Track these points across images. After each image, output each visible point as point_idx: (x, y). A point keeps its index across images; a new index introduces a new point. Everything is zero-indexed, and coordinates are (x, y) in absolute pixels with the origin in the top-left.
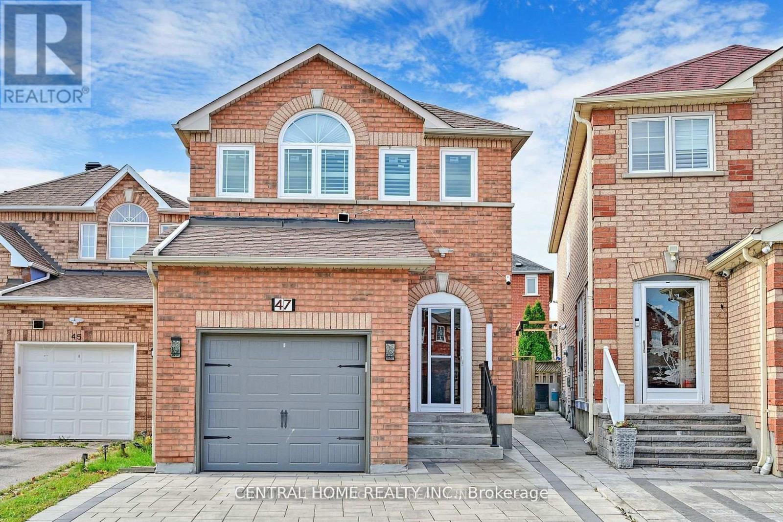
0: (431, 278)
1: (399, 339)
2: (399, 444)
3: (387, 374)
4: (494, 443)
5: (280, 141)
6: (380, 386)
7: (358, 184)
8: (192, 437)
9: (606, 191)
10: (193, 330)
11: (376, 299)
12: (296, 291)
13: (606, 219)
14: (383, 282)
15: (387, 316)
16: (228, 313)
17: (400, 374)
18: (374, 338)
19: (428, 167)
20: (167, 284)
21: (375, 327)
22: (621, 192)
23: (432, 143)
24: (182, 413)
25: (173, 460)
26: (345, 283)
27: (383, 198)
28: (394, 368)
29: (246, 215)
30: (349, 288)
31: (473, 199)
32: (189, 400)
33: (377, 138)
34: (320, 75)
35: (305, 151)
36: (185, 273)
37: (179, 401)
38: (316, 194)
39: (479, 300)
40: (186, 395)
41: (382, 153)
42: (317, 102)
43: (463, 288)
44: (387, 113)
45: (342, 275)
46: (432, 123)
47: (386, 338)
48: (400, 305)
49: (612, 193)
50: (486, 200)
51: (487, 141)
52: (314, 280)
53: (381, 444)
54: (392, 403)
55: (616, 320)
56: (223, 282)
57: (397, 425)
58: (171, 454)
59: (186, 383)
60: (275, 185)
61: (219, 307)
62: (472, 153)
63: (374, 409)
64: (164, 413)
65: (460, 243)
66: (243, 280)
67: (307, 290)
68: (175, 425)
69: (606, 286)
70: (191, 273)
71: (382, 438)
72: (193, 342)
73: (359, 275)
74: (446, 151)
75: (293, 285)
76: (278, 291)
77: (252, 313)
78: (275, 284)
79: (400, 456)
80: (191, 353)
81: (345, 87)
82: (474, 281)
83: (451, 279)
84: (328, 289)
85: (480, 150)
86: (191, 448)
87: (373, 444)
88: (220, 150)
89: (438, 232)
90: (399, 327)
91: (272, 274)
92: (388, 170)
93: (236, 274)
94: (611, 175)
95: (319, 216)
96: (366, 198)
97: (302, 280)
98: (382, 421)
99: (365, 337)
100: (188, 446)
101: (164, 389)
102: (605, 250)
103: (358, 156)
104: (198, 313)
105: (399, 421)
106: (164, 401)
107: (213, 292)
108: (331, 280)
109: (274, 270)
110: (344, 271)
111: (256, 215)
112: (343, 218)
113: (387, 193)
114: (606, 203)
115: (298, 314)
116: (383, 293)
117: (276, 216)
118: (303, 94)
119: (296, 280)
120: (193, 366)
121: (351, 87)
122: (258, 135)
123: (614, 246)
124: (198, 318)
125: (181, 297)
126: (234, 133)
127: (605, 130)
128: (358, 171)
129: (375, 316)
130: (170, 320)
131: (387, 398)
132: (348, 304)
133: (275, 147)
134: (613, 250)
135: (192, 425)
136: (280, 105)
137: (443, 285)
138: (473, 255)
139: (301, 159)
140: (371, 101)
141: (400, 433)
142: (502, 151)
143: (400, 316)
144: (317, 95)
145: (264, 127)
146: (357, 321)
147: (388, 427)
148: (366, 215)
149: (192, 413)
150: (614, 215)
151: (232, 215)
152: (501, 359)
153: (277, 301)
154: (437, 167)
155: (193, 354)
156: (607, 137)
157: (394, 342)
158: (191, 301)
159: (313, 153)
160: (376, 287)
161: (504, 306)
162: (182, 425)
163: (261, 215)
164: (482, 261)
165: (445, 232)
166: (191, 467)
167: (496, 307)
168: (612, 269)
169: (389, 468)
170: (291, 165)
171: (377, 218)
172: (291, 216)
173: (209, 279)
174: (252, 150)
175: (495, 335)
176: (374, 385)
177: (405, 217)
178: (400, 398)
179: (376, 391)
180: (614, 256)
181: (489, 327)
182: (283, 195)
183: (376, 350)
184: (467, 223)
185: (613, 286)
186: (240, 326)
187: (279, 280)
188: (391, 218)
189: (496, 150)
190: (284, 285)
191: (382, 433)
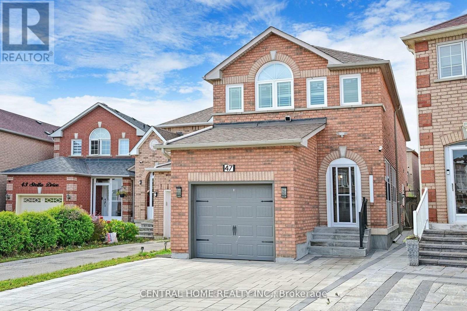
0: (336, 150)
1: (288, 186)
2: (291, 246)
3: (283, 206)
4: (361, 246)
5: (256, 81)
6: (279, 212)
7: (295, 100)
8: (187, 239)
9: (425, 91)
10: (187, 183)
11: (276, 163)
12: (235, 161)
13: (425, 108)
14: (279, 153)
15: (282, 172)
16: (203, 173)
17: (290, 206)
18: (276, 185)
19: (334, 87)
20: (175, 159)
21: (276, 179)
22: (434, 91)
23: (335, 73)
24: (182, 227)
25: (178, 251)
26: (260, 155)
27: (310, 106)
28: (287, 202)
29: (240, 121)
30: (262, 157)
31: (359, 103)
32: (186, 220)
33: (304, 73)
34: (274, 43)
35: (269, 84)
36: (183, 153)
37: (181, 220)
38: (275, 107)
39: (364, 161)
40: (184, 217)
41: (308, 82)
42: (273, 57)
43: (355, 155)
44: (309, 59)
45: (258, 151)
46: (332, 62)
47: (282, 185)
48: (289, 166)
49: (428, 92)
50: (366, 103)
51: (366, 68)
52: (244, 154)
53: (281, 246)
54: (286, 222)
55: (434, 171)
56: (200, 157)
57: (289, 235)
58: (178, 248)
59: (184, 211)
60: (254, 104)
61: (199, 170)
62: (358, 76)
63: (277, 226)
64: (174, 227)
65: (352, 129)
66: (210, 155)
67: (241, 160)
68: (179, 233)
69: (427, 150)
70: (185, 153)
71: (281, 242)
72: (187, 189)
73: (267, 150)
74: (343, 78)
75: (234, 157)
76: (227, 161)
77: (214, 173)
78: (224, 157)
79: (291, 253)
80: (186, 195)
81: (287, 48)
82: (361, 150)
83: (348, 150)
84: (251, 159)
85: (362, 74)
86: (187, 245)
87: (277, 245)
88: (227, 88)
89: (339, 123)
90: (289, 179)
91: (223, 152)
92: (312, 91)
93: (206, 153)
94: (427, 82)
95: (276, 119)
96: (299, 107)
97: (238, 154)
98: (281, 232)
99: (271, 184)
100: (185, 244)
101: (174, 214)
102: (425, 128)
103: (295, 85)
104: (189, 174)
105: (290, 233)
106: (174, 220)
107: (196, 163)
108: (253, 154)
109: (224, 149)
110: (259, 148)
111: (245, 121)
112: (288, 119)
113: (312, 103)
114: (425, 99)
115: (236, 173)
116: (280, 160)
117: (254, 120)
118: (267, 54)
119: (235, 154)
120: (187, 202)
121: (291, 47)
122: (244, 78)
123: (431, 125)
124: (189, 177)
125: (181, 166)
126: (233, 79)
127: (423, 55)
128: (295, 93)
129: (276, 173)
130: (176, 178)
131: (283, 219)
132: (262, 166)
133: (253, 84)
134: (431, 127)
135: (187, 233)
136: (255, 61)
137: (343, 153)
138: (360, 135)
139: (267, 89)
140: (301, 54)
141: (291, 239)
142: (375, 73)
143: (289, 172)
144: (273, 53)
145: (247, 74)
146: (266, 176)
147: (284, 236)
148: (300, 116)
149: (187, 227)
150: (431, 106)
151: (233, 122)
152: (378, 196)
153: (226, 166)
154: (338, 86)
155: (187, 195)
156: (424, 58)
157: (286, 187)
158: (186, 168)
159: (273, 85)
160: (276, 157)
161: (379, 164)
162: (182, 233)
163: (247, 120)
164: (365, 138)
165: (344, 123)
166: (187, 255)
167: (375, 165)
168: (431, 139)
169: (285, 260)
170: (262, 93)
171: (306, 117)
172: (261, 120)
173: (194, 156)
174: (242, 86)
175: (374, 182)
176: (276, 212)
177: (321, 116)
178: (290, 219)
179: (278, 215)
180: (431, 131)
181: (371, 177)
182: (258, 109)
183: (277, 192)
184: (356, 117)
185: (431, 150)
186: (209, 180)
187: (227, 155)
188: (313, 117)
189: (371, 73)
190: (229, 157)
191: (281, 239)
